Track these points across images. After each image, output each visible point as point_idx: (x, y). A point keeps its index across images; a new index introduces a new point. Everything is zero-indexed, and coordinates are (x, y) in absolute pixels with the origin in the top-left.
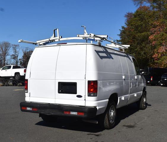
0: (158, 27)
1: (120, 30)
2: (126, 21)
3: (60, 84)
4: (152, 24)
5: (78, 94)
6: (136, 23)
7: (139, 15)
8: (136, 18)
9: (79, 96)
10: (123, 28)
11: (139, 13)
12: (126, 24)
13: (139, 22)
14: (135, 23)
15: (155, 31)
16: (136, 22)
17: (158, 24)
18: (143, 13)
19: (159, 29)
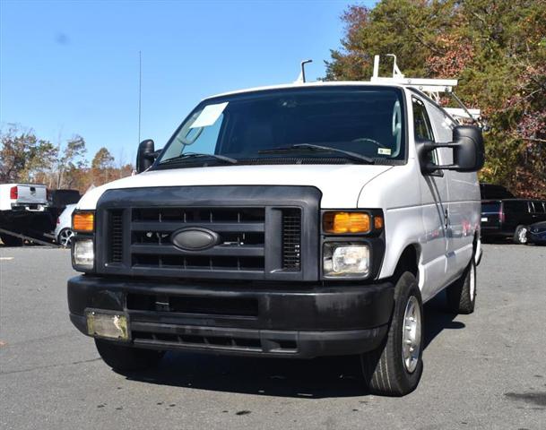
0: (451, 54)
1: (327, 63)
2: (348, 33)
4: (431, 44)
6: (380, 40)
7: (390, 13)
8: (383, 24)
10: (335, 55)
11: (392, 7)
12: (346, 44)
13: (393, 34)
14: (377, 40)
15: (442, 66)
16: (380, 37)
17: (452, 42)
18: (404, 7)
19: (454, 58)
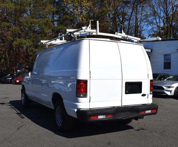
3: (128, 84)
5: (143, 93)
9: (144, 95)
